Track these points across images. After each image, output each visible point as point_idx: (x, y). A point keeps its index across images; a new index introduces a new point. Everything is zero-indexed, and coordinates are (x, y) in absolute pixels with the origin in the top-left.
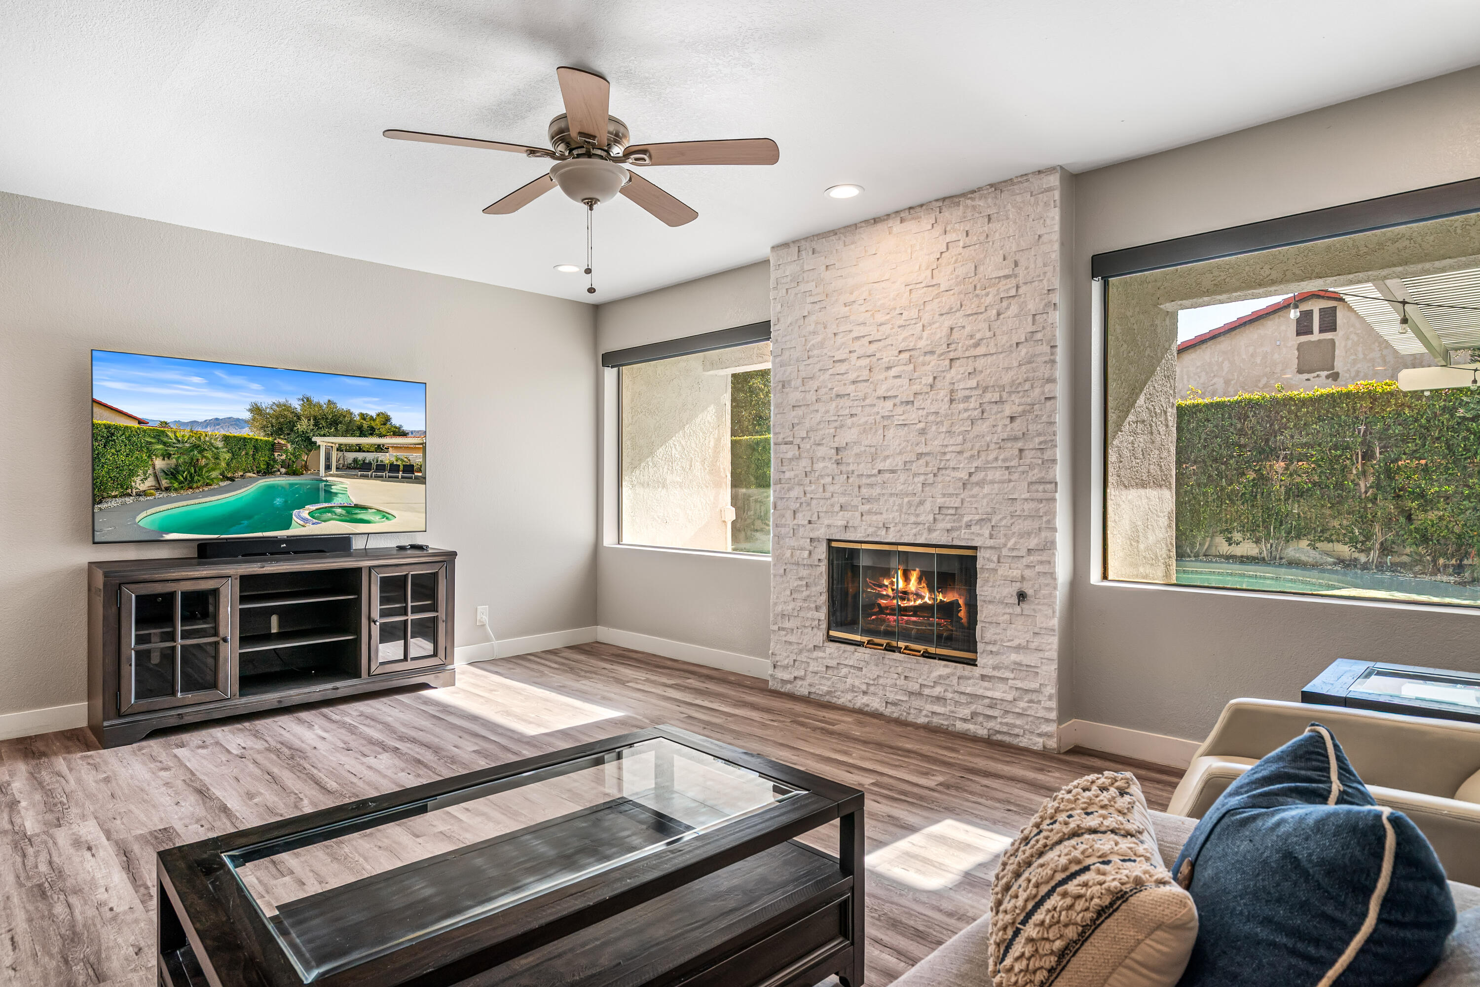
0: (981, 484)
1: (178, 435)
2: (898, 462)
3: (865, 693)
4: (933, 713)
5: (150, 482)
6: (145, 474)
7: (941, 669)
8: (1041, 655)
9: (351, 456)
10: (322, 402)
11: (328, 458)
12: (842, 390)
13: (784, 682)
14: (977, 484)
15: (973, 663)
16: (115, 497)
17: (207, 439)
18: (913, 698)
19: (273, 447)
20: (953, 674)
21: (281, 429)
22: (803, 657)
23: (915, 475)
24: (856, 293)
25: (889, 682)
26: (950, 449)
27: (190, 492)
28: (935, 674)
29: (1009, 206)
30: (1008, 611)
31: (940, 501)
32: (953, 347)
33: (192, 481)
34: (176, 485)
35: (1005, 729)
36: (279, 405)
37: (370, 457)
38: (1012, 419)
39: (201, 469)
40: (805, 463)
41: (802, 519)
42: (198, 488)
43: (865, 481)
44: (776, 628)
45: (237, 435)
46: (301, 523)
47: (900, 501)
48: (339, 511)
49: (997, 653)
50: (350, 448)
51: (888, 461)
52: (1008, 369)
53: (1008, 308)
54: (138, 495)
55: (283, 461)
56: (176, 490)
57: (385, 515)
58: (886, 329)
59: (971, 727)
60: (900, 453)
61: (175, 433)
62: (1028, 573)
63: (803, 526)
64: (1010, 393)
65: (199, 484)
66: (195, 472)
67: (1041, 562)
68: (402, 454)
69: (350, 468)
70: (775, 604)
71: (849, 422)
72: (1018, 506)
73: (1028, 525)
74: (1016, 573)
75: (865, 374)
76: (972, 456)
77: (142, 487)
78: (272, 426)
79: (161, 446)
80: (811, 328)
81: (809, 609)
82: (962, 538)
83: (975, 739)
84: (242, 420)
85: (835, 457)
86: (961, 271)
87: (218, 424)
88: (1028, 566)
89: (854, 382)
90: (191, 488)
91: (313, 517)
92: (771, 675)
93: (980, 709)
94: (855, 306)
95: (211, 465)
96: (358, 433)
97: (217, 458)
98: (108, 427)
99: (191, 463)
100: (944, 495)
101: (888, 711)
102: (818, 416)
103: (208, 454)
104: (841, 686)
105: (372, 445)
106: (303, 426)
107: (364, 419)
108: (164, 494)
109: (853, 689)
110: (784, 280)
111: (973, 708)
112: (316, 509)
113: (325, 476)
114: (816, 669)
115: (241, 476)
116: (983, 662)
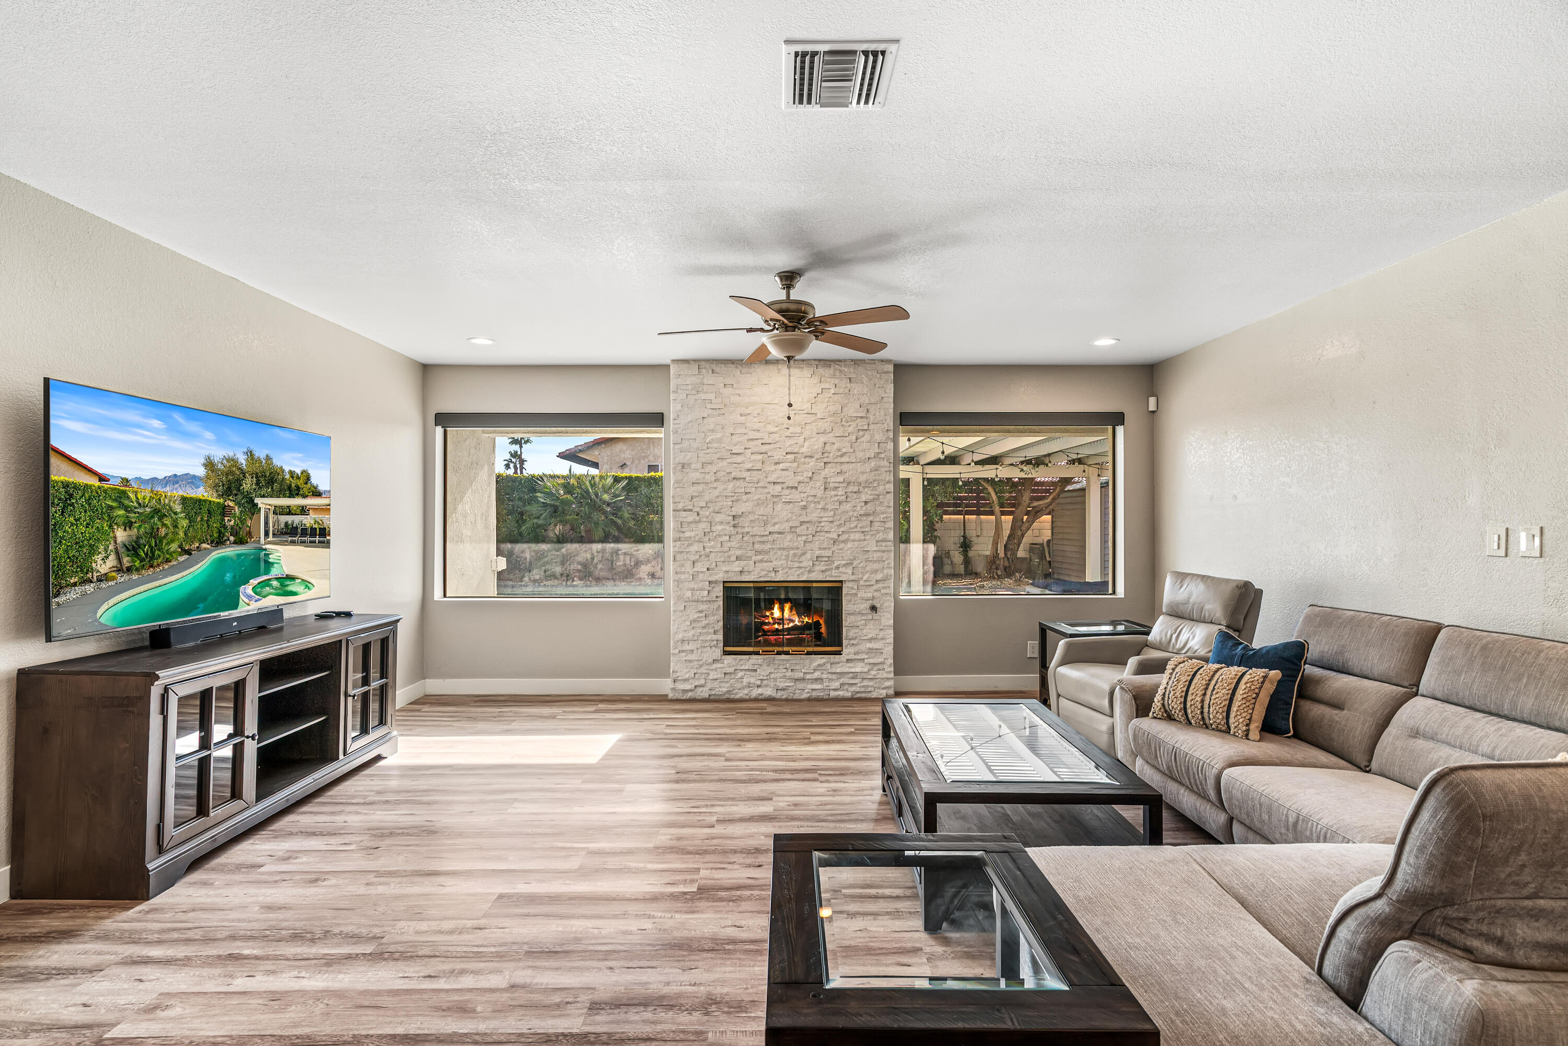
0: (845, 542)
1: (139, 496)
2: (786, 526)
3: (759, 686)
4: (812, 689)
5: (112, 561)
6: (106, 550)
7: (819, 660)
8: (884, 641)
9: (282, 520)
10: (261, 457)
11: (266, 523)
12: (738, 475)
13: (685, 691)
14: (843, 542)
15: (839, 653)
16: (75, 584)
17: (167, 501)
18: (798, 683)
19: (224, 511)
20: (827, 662)
21: (229, 488)
22: (703, 670)
23: (799, 536)
24: (751, 408)
25: (779, 675)
26: (824, 519)
27: (151, 571)
28: (815, 664)
29: (863, 376)
30: (863, 618)
31: (818, 553)
32: (826, 455)
33: (153, 557)
34: (137, 564)
35: (863, 690)
36: (228, 460)
37: (296, 519)
38: (866, 503)
39: (161, 542)
40: (704, 526)
41: (700, 567)
42: (158, 565)
43: (758, 539)
44: (677, 651)
45: (193, 496)
46: (246, 600)
47: (787, 553)
49: (856, 645)
50: (282, 511)
51: (777, 526)
52: (863, 473)
53: (863, 436)
54: (100, 580)
55: (232, 528)
56: (137, 570)
58: (775, 437)
59: (841, 693)
60: (787, 521)
61: (136, 493)
62: (876, 594)
63: (702, 572)
64: (864, 487)
65: (159, 561)
66: (156, 546)
67: (884, 588)
68: (318, 516)
69: (282, 534)
70: (676, 633)
71: (745, 497)
72: (870, 555)
73: (876, 566)
74: (870, 595)
75: (758, 466)
76: (841, 524)
77: (103, 568)
78: (223, 485)
79: (121, 512)
80: (712, 427)
81: (708, 633)
82: (833, 575)
83: (844, 699)
84: (198, 477)
85: (732, 523)
86: (832, 408)
87: (177, 482)
88: (876, 591)
89: (748, 470)
90: (152, 566)
91: (256, 593)
92: (673, 689)
93: (847, 681)
94: (750, 417)
95: (170, 535)
96: (286, 493)
97: (176, 527)
98: (66, 485)
99: (151, 534)
100: (820, 549)
101: (779, 695)
102: (717, 493)
103: (167, 521)
104: (739, 685)
105: (298, 507)
106: (247, 484)
107: (293, 477)
108: (126, 577)
109: (749, 685)
110: (684, 387)
111: (841, 681)
112: (259, 583)
113: (265, 544)
114: (715, 677)
115: (198, 547)
116: (848, 651)
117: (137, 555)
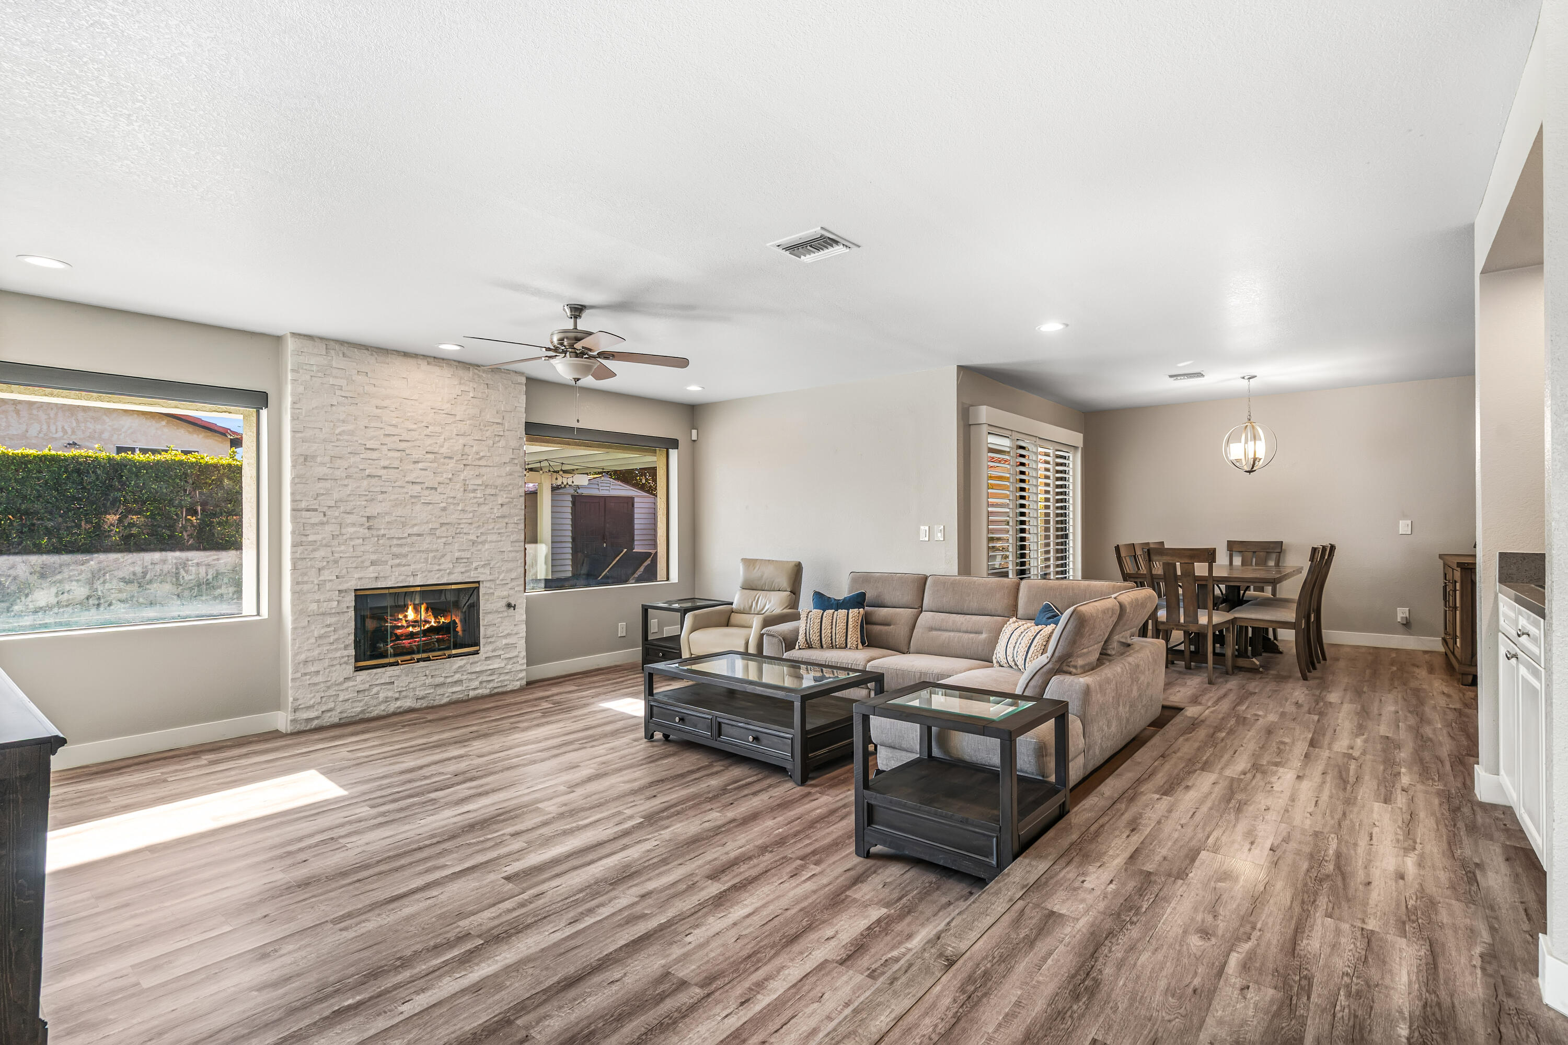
0: (483, 543)
2: (425, 528)
3: (397, 699)
4: (452, 693)
7: (460, 662)
8: (518, 636)
12: (373, 472)
13: (309, 720)
14: (481, 543)
15: (477, 653)
18: (438, 688)
20: (466, 663)
22: (332, 692)
23: (438, 537)
24: (388, 401)
25: (419, 684)
26: (464, 521)
28: (456, 666)
29: (499, 383)
30: (500, 615)
31: (457, 554)
32: (465, 457)
35: (499, 684)
38: (502, 505)
40: (332, 528)
41: (326, 575)
43: (395, 542)
47: (426, 556)
49: (493, 642)
51: (416, 528)
52: (499, 476)
53: (499, 441)
58: (415, 435)
59: (480, 691)
62: (512, 592)
63: (331, 581)
64: (500, 491)
67: (518, 585)
71: (380, 497)
72: (506, 556)
73: (510, 565)
74: (505, 593)
75: (396, 463)
76: (479, 526)
80: (342, 417)
81: (336, 650)
82: (472, 576)
83: (483, 697)
85: (367, 525)
86: (471, 411)
88: (510, 588)
89: (385, 468)
93: (485, 678)
94: (387, 411)
100: (459, 551)
101: (418, 705)
102: (348, 491)
104: (375, 702)
109: (386, 700)
110: (308, 367)
111: (480, 679)
114: (347, 697)
116: (485, 649)
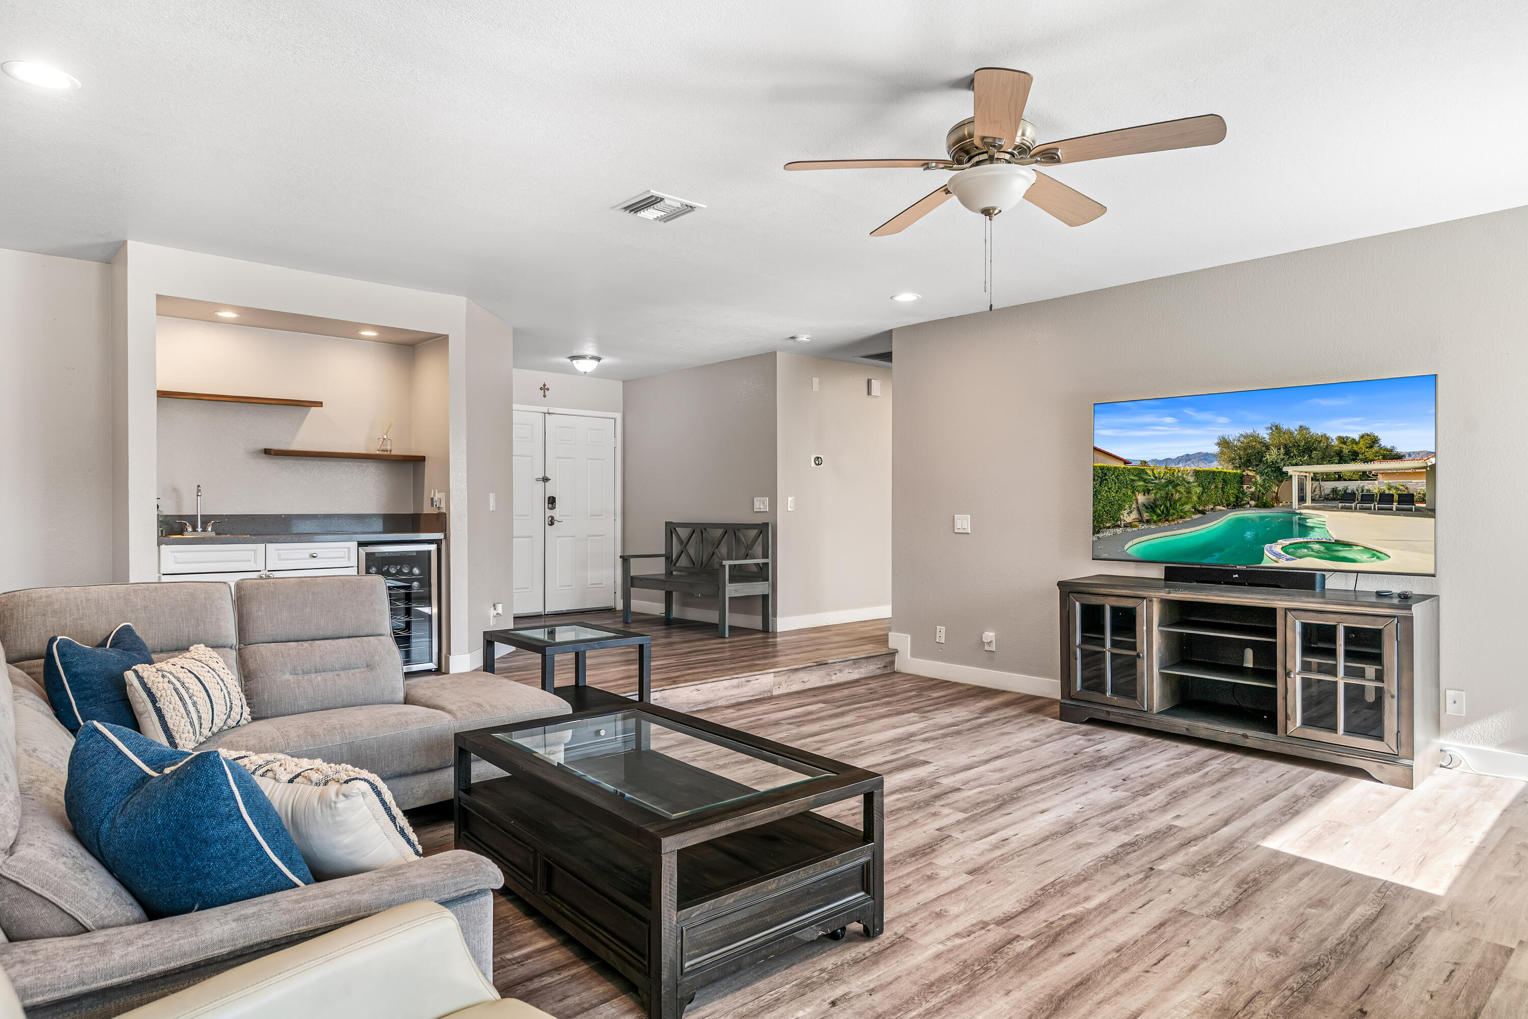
1: (1155, 472)
5: (1134, 515)
6: (1130, 508)
9: (1328, 486)
10: (1292, 429)
11: (1302, 489)
16: (1109, 527)
17: (1180, 474)
19: (1242, 480)
21: (1249, 461)
27: (1166, 524)
33: (1168, 514)
34: (1155, 518)
36: (1247, 437)
37: (1352, 486)
39: (1175, 503)
42: (1173, 520)
45: (1207, 469)
46: (1274, 558)
48: (1316, 547)
50: (1327, 477)
54: (1126, 526)
55: (1252, 493)
56: (1155, 522)
57: (1375, 554)
61: (1153, 470)
65: (1175, 517)
66: (1171, 506)
68: (1396, 482)
69: (1327, 499)
77: (1129, 519)
78: (1240, 458)
79: (1141, 483)
84: (1211, 454)
87: (1190, 460)
90: (1167, 520)
91: (1287, 553)
95: (1184, 499)
96: (1336, 459)
97: (1189, 492)
99: (1166, 498)
103: (1181, 489)
105: (1355, 472)
106: (1272, 455)
107: (1344, 443)
108: (1146, 526)
112: (1290, 544)
113: (1299, 509)
115: (1212, 509)
117: (1155, 512)
